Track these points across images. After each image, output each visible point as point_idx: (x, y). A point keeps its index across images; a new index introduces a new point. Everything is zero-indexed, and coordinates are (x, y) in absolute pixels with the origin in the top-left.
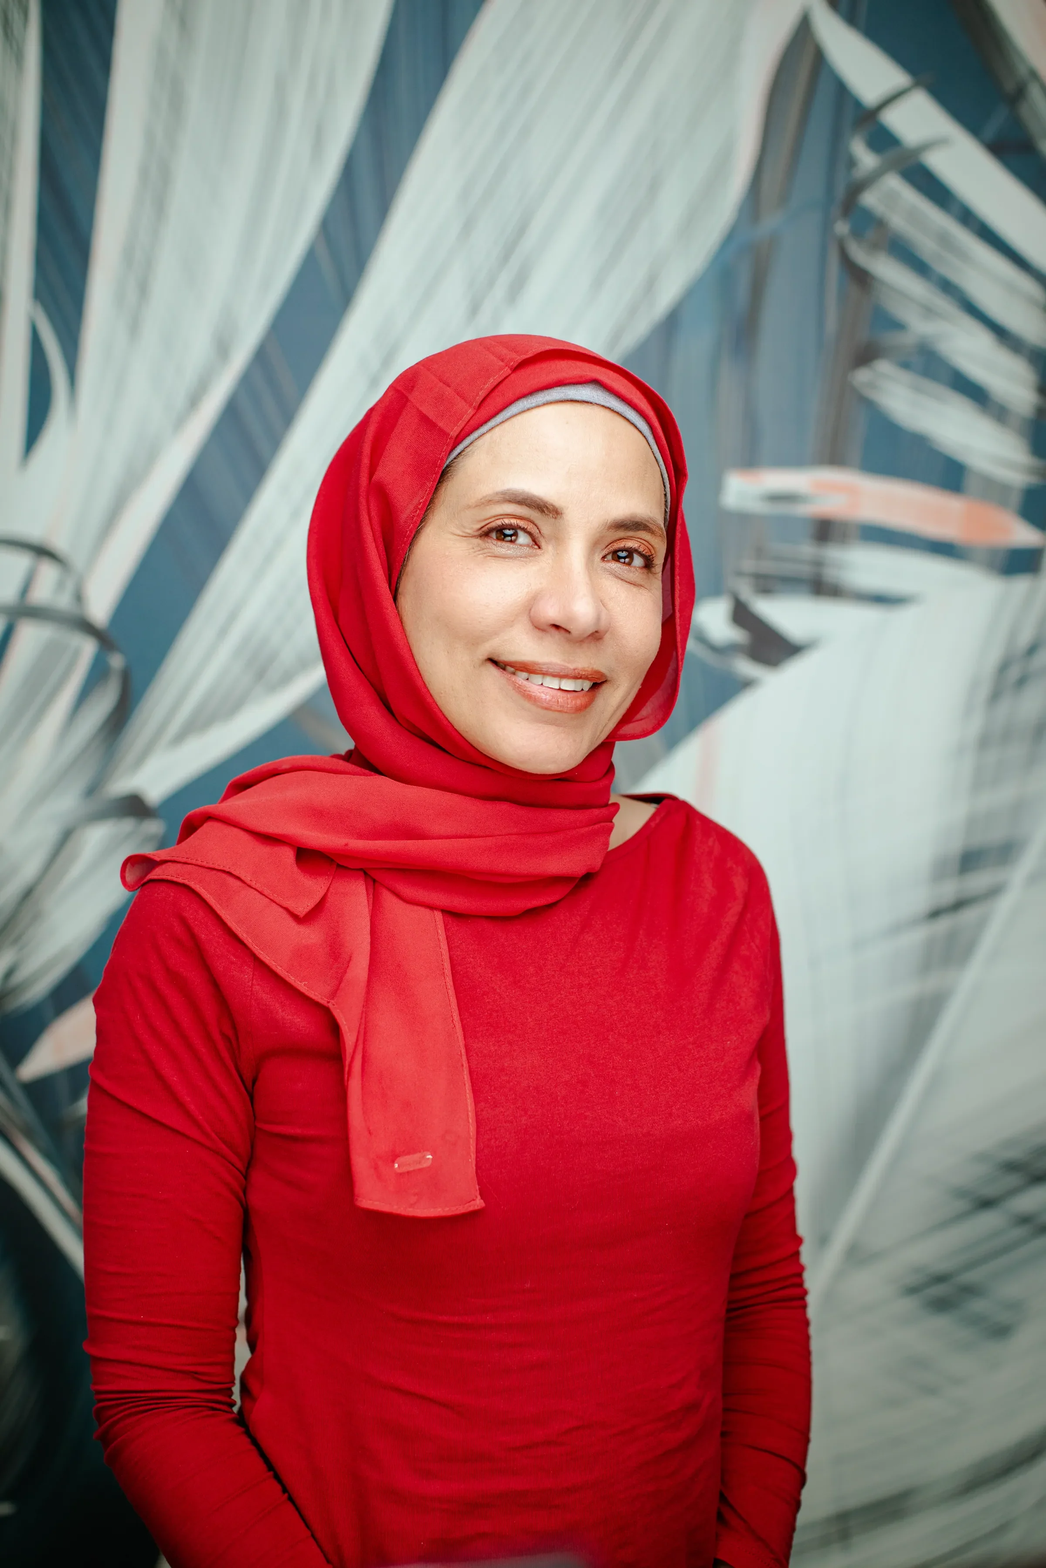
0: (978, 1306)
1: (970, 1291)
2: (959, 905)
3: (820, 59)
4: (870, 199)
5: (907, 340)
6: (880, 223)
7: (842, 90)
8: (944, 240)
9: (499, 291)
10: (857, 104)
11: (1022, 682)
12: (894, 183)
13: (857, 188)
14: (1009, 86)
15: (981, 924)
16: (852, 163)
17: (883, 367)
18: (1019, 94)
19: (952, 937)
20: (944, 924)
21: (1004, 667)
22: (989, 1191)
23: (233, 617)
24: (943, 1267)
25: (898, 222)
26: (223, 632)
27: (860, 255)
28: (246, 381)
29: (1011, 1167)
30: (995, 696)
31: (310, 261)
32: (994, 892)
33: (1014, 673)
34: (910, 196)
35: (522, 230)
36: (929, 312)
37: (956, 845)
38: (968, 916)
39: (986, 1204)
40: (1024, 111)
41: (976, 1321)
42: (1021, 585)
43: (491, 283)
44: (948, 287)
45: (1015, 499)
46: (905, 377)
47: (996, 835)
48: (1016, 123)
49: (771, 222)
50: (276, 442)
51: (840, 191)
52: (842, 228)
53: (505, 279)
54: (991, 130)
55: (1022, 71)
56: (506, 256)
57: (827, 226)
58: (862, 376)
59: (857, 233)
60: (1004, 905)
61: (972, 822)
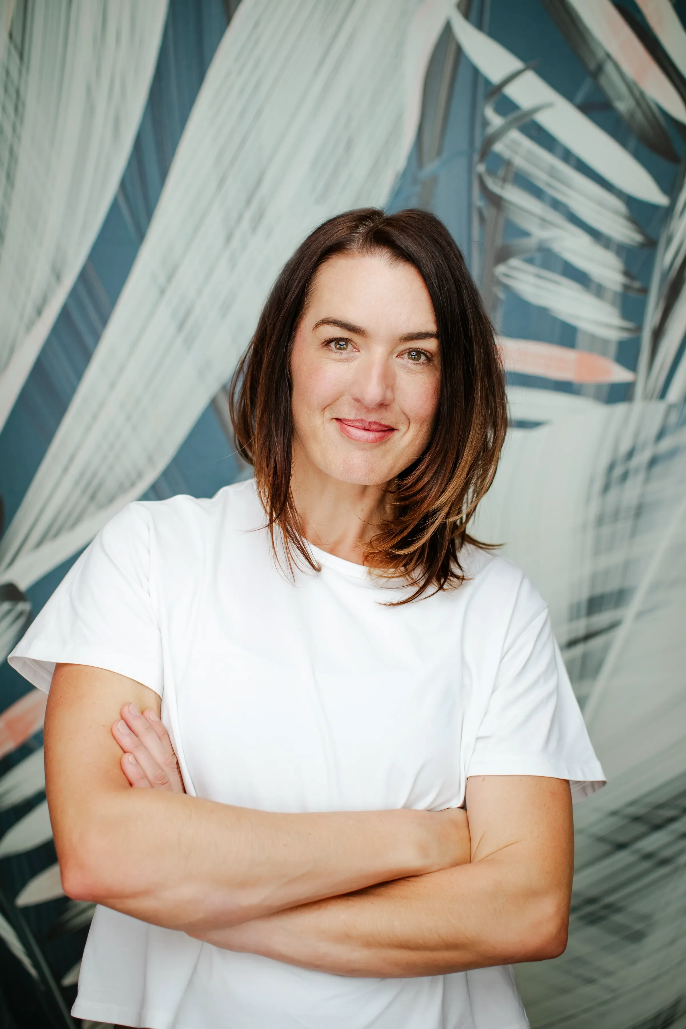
0: (618, 918)
1: (613, 908)
2: (588, 637)
3: (459, 50)
4: (499, 147)
5: (531, 242)
6: (508, 164)
7: (476, 72)
8: (552, 173)
9: (245, 224)
10: (487, 82)
11: (624, 477)
12: (515, 135)
13: (489, 141)
14: (592, 66)
15: (606, 648)
16: (486, 123)
17: (514, 262)
18: (600, 68)
19: (585, 658)
20: (579, 650)
21: (611, 467)
22: (622, 838)
23: (72, 458)
24: (593, 893)
25: (519, 162)
26: (66, 469)
27: (493, 186)
28: (74, 293)
29: (636, 819)
30: (606, 488)
31: (114, 208)
32: (613, 626)
33: (618, 471)
34: (527, 144)
35: (259, 182)
36: (544, 222)
37: (585, 595)
38: (596, 643)
39: (621, 846)
40: (603, 81)
41: (617, 930)
42: (620, 409)
43: (240, 218)
44: (556, 205)
45: (613, 350)
46: (530, 268)
47: (612, 586)
48: (598, 90)
49: (430, 167)
50: (97, 337)
51: (478, 144)
52: (481, 168)
53: (248, 215)
54: (580, 97)
55: (600, 55)
56: (249, 202)
57: (470, 168)
58: (501, 269)
59: (491, 172)
60: (621, 634)
61: (594, 578)
